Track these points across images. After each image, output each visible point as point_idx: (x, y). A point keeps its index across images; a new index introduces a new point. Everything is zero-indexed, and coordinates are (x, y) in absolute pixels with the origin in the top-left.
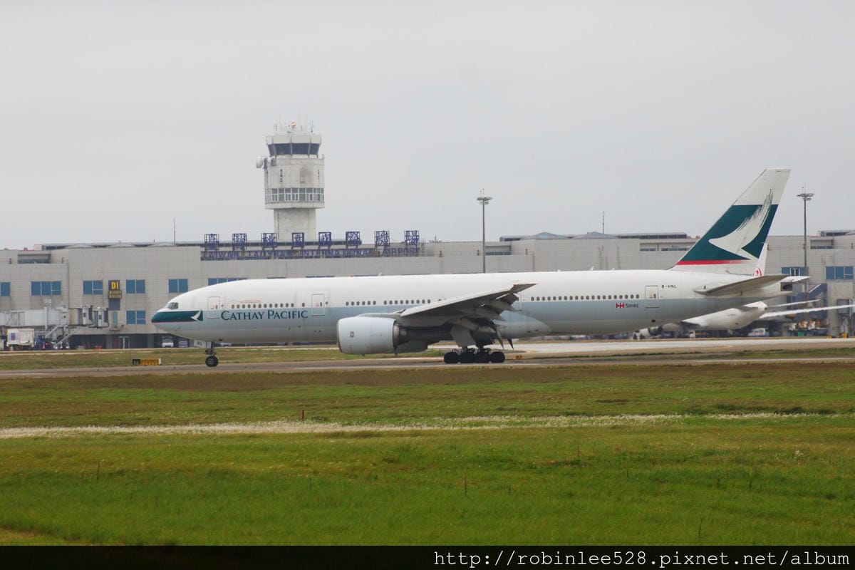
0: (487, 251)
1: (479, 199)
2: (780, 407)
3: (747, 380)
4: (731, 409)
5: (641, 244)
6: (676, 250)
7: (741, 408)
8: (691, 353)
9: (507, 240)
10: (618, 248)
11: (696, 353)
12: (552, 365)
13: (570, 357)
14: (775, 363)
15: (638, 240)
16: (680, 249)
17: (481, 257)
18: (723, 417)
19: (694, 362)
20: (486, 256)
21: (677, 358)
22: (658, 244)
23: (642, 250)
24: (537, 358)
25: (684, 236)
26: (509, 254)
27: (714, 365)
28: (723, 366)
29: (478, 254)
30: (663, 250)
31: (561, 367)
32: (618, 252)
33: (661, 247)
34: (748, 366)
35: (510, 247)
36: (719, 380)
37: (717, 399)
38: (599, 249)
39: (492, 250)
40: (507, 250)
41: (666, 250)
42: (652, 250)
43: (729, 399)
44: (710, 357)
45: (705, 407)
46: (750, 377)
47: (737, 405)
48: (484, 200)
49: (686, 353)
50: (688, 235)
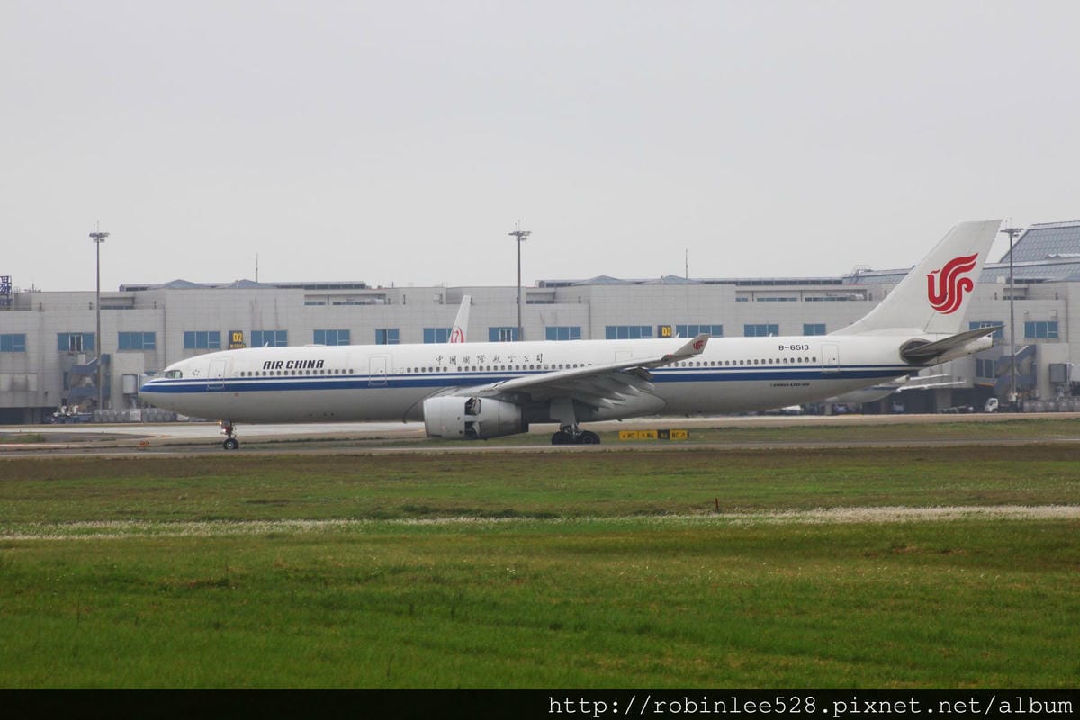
0: (101, 303)
1: (91, 235)
2: (488, 509)
3: (444, 474)
4: (424, 511)
5: (306, 296)
6: (352, 304)
7: (437, 510)
8: (371, 439)
9: (129, 289)
10: (276, 301)
11: (378, 438)
12: (188, 455)
13: (212, 444)
14: (479, 453)
15: (302, 291)
16: (357, 303)
17: (95, 312)
18: (413, 522)
19: (376, 451)
20: (101, 311)
21: (351, 446)
22: (328, 296)
23: (307, 304)
24: (169, 445)
25: (362, 286)
26: (132, 308)
27: (402, 455)
28: (413, 457)
29: (91, 308)
30: (335, 304)
31: (202, 457)
32: (276, 307)
33: (332, 300)
34: (446, 456)
35: (133, 299)
36: (407, 475)
37: (407, 499)
38: (251, 302)
39: (108, 303)
40: (129, 303)
41: (339, 304)
42: (321, 304)
43: (421, 500)
44: (396, 444)
45: (390, 509)
46: (449, 470)
47: (431, 507)
48: (99, 237)
49: (365, 439)
50: (368, 285)
